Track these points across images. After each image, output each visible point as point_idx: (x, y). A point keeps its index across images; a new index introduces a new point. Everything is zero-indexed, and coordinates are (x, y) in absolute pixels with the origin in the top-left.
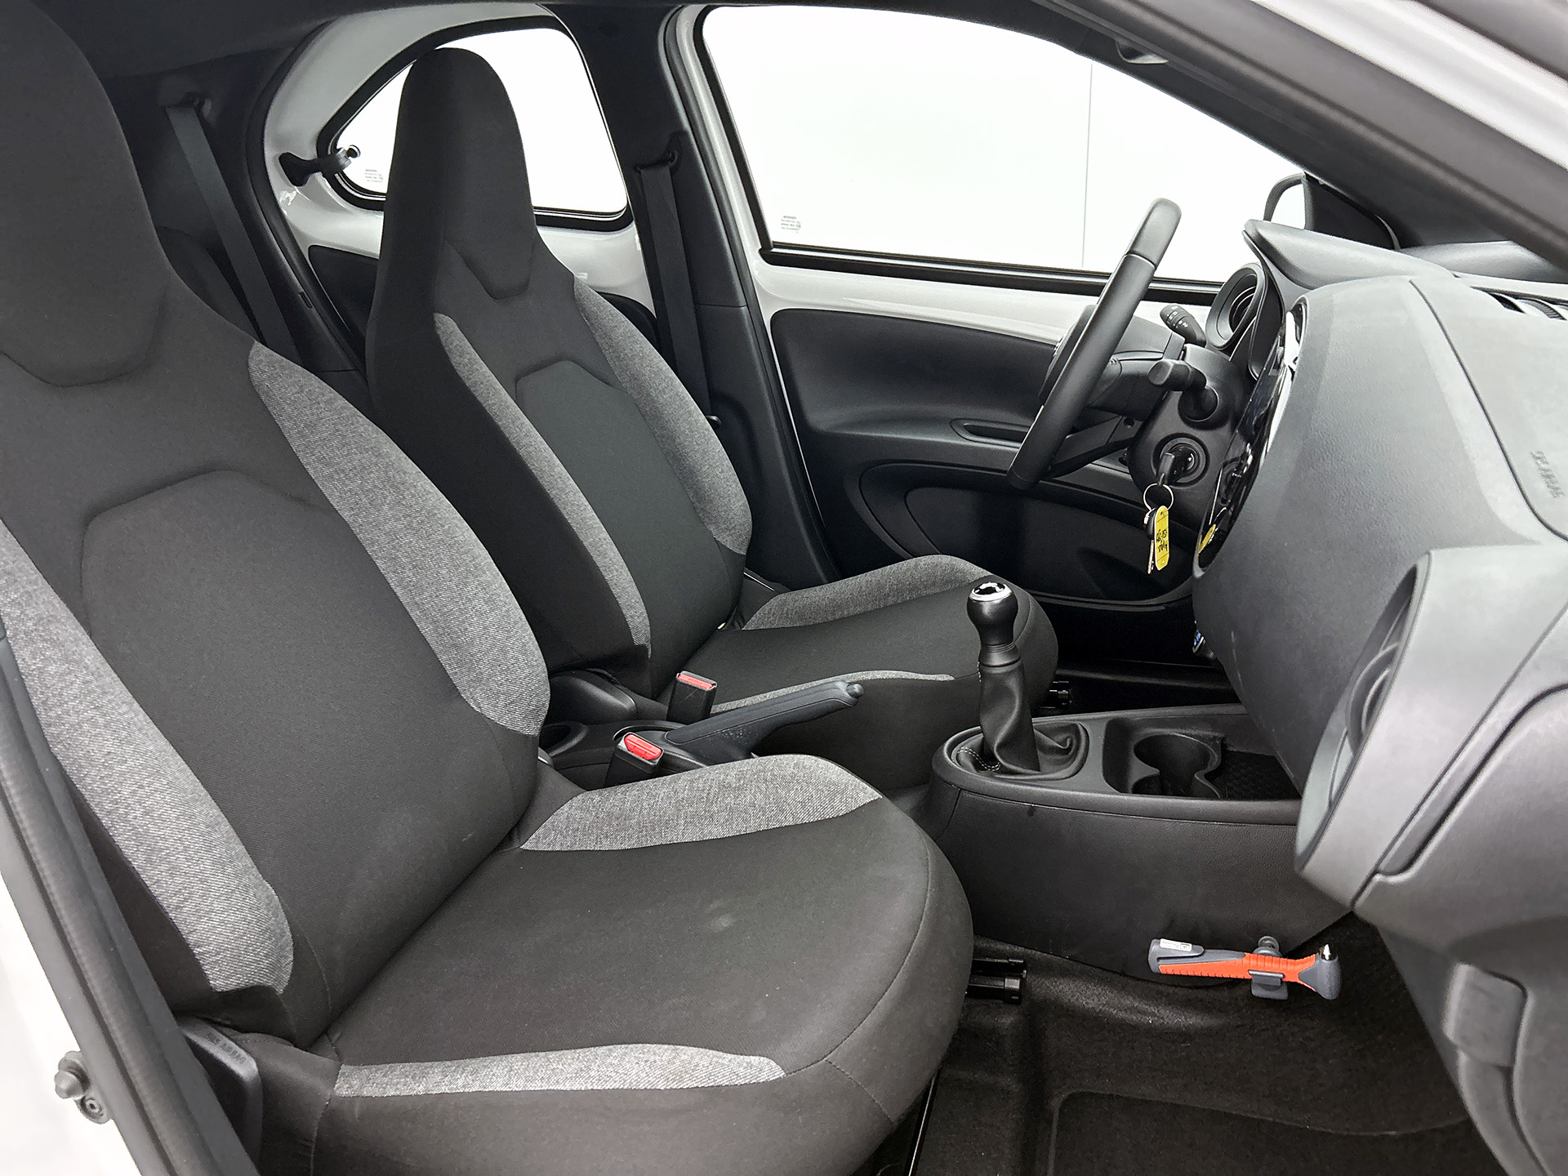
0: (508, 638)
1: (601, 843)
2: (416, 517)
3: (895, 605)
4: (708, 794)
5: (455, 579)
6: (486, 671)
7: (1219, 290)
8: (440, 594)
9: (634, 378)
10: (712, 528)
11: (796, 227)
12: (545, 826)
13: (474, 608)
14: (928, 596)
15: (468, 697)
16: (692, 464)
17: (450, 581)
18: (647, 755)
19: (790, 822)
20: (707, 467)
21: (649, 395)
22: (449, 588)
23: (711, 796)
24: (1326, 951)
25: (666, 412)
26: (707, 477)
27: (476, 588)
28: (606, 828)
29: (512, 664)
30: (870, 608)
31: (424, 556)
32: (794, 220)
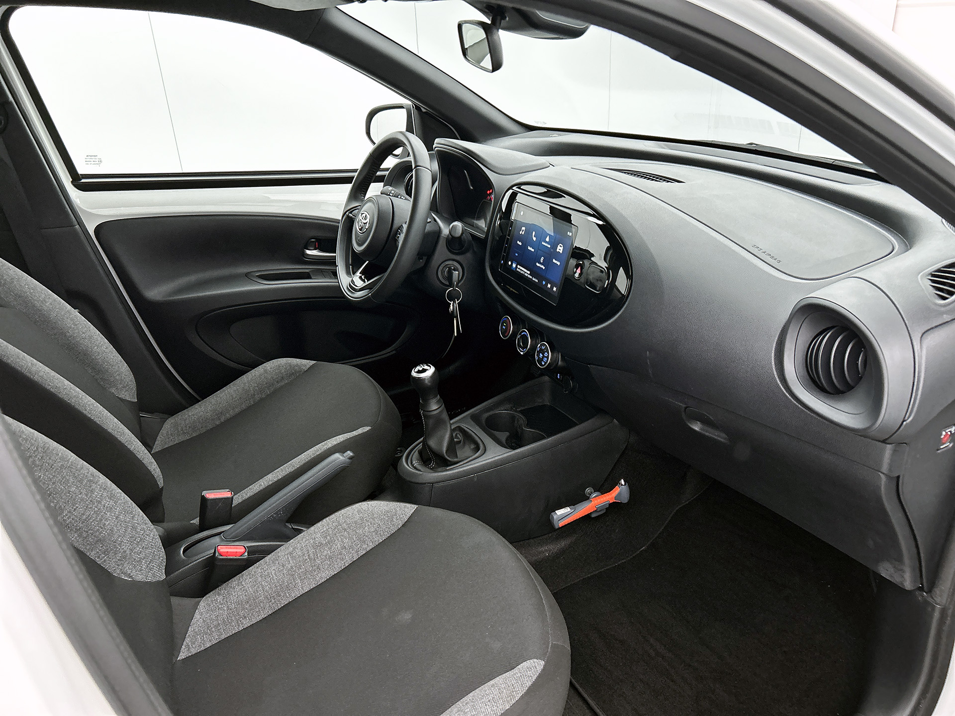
0: (133, 518)
1: (242, 624)
2: (36, 456)
3: (261, 400)
4: (309, 556)
5: (84, 491)
6: (126, 547)
7: (388, 173)
8: (77, 507)
9: (18, 296)
10: (113, 390)
11: (97, 163)
12: (189, 636)
13: (104, 506)
14: (282, 387)
15: (118, 574)
16: (84, 349)
17: (80, 494)
18: (237, 554)
19: (371, 546)
20: (96, 348)
21: (34, 306)
22: (82, 500)
23: (312, 555)
24: (623, 482)
25: (51, 316)
26: (98, 355)
27: (100, 491)
28: (241, 613)
29: (142, 535)
30: (244, 407)
31: (54, 483)
32: (96, 157)
